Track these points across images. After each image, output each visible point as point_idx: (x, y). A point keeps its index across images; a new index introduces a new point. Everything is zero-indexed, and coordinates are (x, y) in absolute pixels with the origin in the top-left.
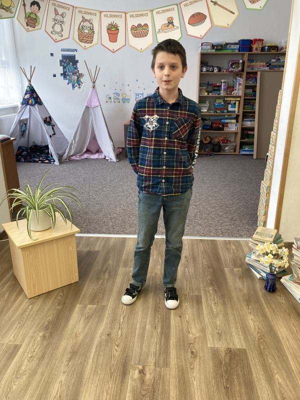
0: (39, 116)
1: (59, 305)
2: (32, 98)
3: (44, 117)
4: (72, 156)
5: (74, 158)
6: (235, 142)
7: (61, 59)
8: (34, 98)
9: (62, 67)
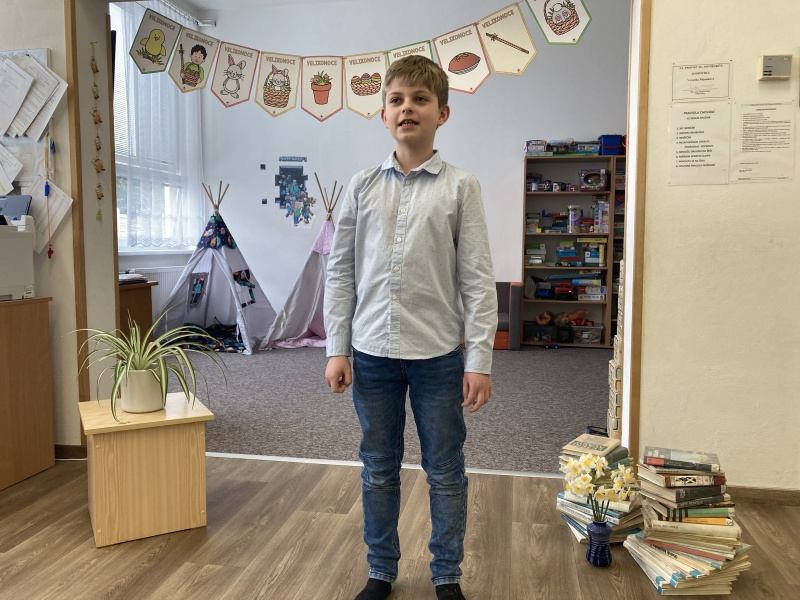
0: (226, 266)
1: (149, 561)
2: (219, 235)
3: (236, 270)
4: (280, 340)
5: (282, 344)
6: (603, 324)
7: (278, 173)
8: (220, 235)
9: (278, 187)
